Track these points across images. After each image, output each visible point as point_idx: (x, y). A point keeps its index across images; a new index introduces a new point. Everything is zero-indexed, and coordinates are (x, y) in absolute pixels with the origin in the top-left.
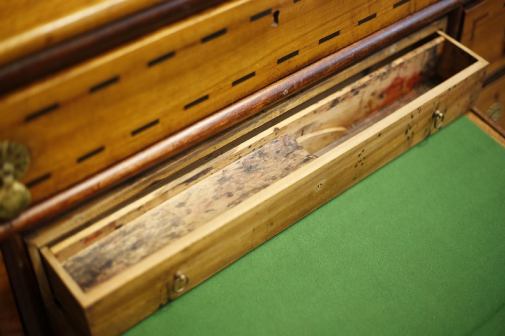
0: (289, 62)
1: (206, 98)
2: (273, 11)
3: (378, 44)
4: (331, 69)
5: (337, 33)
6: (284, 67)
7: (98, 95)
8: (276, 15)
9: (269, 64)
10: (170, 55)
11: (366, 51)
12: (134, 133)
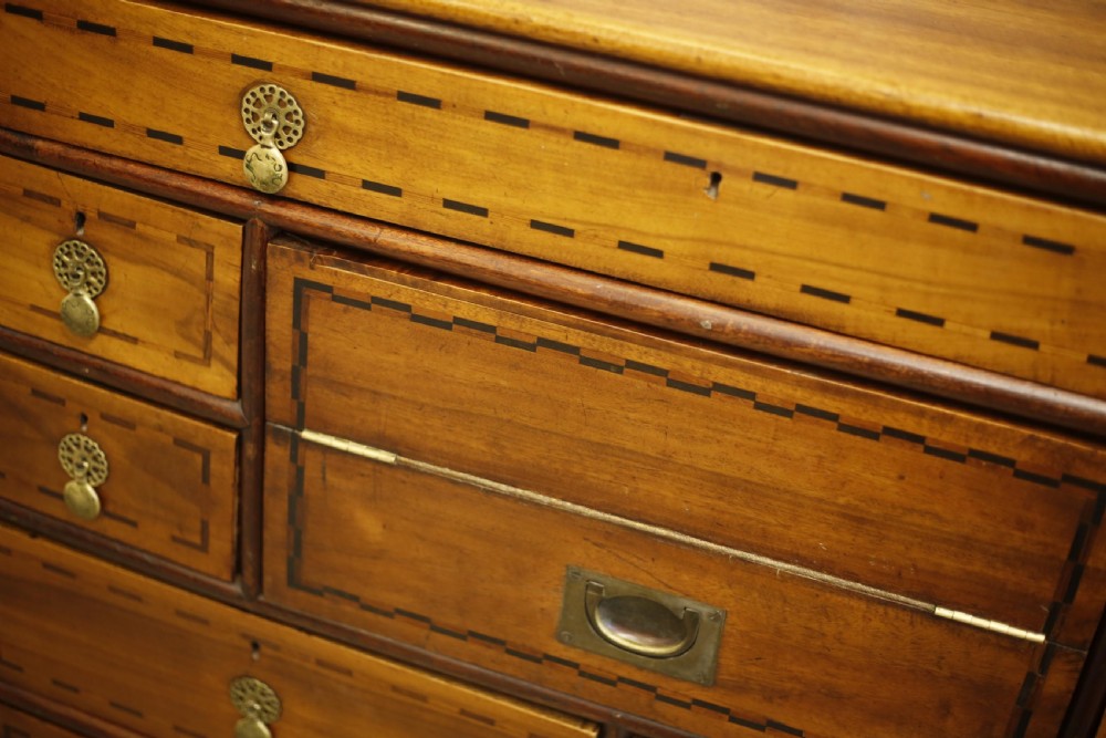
0: (734, 282)
1: (569, 233)
2: (711, 169)
3: (931, 379)
4: (809, 351)
5: (845, 299)
6: (721, 284)
7: (407, 108)
8: (716, 178)
9: (694, 257)
10: (522, 123)
11: (898, 373)
12: (448, 204)
